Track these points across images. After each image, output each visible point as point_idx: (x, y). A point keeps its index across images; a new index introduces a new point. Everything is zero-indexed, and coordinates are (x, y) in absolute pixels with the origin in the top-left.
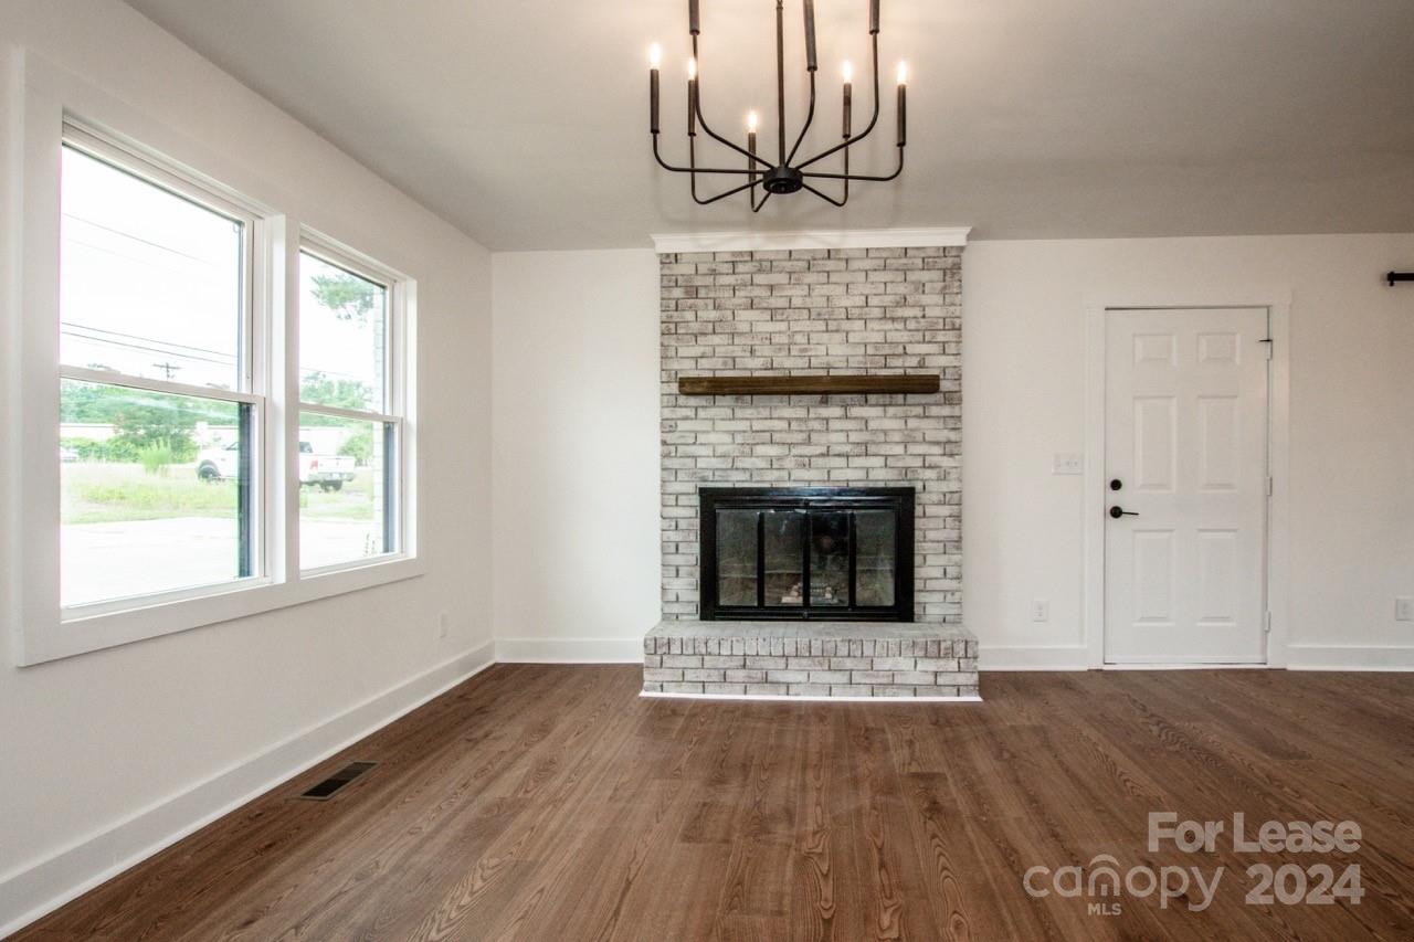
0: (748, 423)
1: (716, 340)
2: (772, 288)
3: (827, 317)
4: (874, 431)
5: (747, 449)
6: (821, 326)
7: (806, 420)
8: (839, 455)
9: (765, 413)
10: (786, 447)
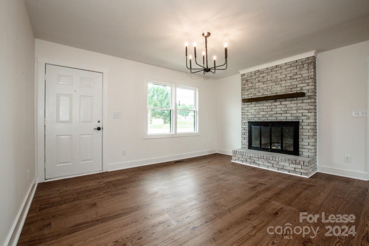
0: (258, 107)
1: (252, 90)
2: (263, 77)
3: (276, 81)
4: (288, 107)
5: (258, 113)
6: (274, 84)
7: (271, 106)
8: (279, 114)
9: (262, 105)
10: (267, 112)
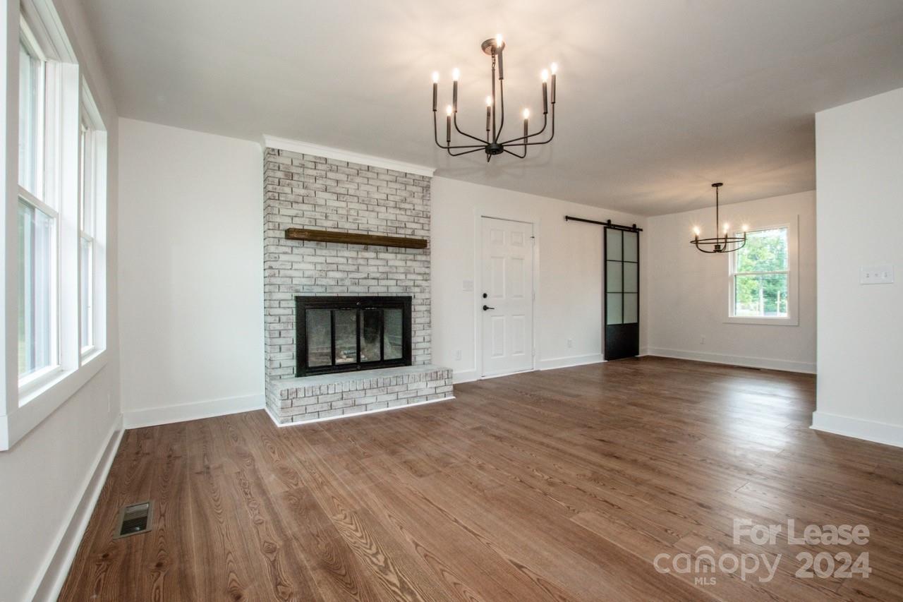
0: (324, 258)
1: (305, 207)
2: (337, 182)
3: (367, 203)
4: (391, 267)
5: (324, 274)
6: (364, 207)
7: (357, 258)
8: (374, 279)
9: (334, 253)
10: (346, 274)
